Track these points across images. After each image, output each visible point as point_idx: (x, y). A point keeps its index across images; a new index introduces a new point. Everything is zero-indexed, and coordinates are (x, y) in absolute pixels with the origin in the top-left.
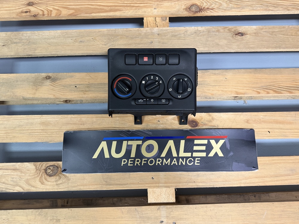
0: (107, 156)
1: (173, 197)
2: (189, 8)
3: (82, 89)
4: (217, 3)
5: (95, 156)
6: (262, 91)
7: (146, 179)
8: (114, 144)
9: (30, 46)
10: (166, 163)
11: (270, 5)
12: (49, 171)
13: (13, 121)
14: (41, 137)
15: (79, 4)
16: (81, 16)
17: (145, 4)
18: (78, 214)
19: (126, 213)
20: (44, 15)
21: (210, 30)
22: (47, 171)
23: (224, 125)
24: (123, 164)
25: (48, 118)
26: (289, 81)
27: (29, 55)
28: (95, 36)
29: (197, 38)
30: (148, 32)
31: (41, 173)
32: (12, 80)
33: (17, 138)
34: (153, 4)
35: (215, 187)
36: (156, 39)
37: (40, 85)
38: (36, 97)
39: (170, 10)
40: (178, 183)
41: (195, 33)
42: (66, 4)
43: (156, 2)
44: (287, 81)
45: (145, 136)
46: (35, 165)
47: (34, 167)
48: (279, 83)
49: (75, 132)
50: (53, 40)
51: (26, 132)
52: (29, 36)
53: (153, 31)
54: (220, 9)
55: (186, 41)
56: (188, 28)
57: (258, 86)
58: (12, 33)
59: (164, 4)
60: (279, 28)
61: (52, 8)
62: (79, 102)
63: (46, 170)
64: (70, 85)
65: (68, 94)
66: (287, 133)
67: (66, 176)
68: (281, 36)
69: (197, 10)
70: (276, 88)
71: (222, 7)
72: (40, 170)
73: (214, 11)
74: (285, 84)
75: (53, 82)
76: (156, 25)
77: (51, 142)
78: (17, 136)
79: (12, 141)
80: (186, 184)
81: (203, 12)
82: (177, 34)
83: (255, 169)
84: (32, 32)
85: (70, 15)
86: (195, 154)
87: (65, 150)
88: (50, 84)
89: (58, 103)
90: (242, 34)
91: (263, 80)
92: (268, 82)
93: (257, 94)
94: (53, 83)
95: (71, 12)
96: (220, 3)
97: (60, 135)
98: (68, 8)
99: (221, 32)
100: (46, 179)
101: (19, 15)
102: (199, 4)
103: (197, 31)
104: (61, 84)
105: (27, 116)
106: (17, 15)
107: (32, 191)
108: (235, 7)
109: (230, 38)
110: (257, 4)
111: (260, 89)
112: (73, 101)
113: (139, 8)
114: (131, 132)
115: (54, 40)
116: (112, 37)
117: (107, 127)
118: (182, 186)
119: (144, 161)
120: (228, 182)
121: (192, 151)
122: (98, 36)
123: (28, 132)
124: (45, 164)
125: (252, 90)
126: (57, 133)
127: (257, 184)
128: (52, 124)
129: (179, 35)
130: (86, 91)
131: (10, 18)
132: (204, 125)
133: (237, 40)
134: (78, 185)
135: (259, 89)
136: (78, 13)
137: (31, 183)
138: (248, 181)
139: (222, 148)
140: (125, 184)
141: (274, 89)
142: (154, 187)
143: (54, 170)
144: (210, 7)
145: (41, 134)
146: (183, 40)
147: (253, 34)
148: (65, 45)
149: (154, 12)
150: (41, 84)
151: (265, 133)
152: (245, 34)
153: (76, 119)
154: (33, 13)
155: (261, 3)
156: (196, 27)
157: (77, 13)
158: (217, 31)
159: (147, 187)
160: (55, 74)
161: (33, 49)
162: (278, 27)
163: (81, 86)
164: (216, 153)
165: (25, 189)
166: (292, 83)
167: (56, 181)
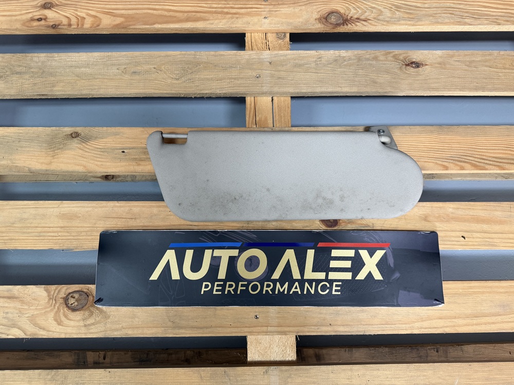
0: (175, 275)
1: (292, 350)
2: (326, 19)
3: (134, 155)
4: (374, 11)
5: (155, 276)
6: (451, 165)
7: (246, 318)
8: (189, 254)
9: (44, 79)
10: (281, 290)
11: (467, 15)
12: (72, 301)
13: (11, 211)
14: (59, 239)
15: (133, 6)
16: (136, 29)
17: (249, 10)
18: (121, 379)
19: (208, 379)
20: (70, 25)
21: (361, 57)
22: (69, 300)
23: (383, 224)
24: (204, 291)
25: (73, 207)
26: (500, 148)
27: (43, 95)
28: (159, 64)
29: (339, 69)
30: (254, 58)
31: (57, 305)
32: (10, 138)
33: (17, 241)
34: (262, 10)
35: (367, 333)
36: (267, 72)
37: (60, 149)
38: (52, 169)
39: (291, 21)
40: (301, 326)
41: (336, 60)
42: (109, 6)
43: (268, 6)
44: (496, 148)
45: (244, 241)
46: (47, 290)
47: (45, 294)
48: (481, 152)
49: (120, 234)
50: (85, 69)
51: (33, 230)
52: (43, 62)
53: (262, 57)
54: (379, 20)
55: (319, 74)
56: (322, 52)
57: (444, 155)
58: (13, 56)
59: (282, 9)
60: (483, 54)
61: (85, 13)
62: (129, 179)
63: (66, 300)
64: (114, 149)
65: (109, 164)
66: (495, 240)
67: (101, 311)
68: (486, 68)
69: (339, 22)
70: (476, 160)
71: (382, 17)
72: (55, 300)
73: (369, 23)
74: (491, 153)
75: (83, 142)
76: (268, 47)
77: (76, 249)
78: (17, 238)
79: (8, 246)
80: (316, 328)
81: (349, 25)
82: (303, 62)
83: (438, 302)
84: (49, 55)
85: (117, 26)
86: (332, 276)
87: (101, 264)
88: (77, 147)
89: (92, 179)
90: (417, 65)
91: (453, 146)
92: (462, 150)
93: (443, 170)
94: (84, 144)
95: (119, 20)
96: (380, 10)
97: (93, 237)
98: (113, 14)
99: (380, 61)
100: (66, 316)
101: (27, 24)
102: (342, 11)
103: (337, 58)
104: (97, 146)
105: (36, 202)
106: (24, 24)
107: (40, 337)
108: (405, 17)
109: (396, 70)
110: (444, 13)
111: (448, 161)
112: (119, 176)
113: (237, 16)
114: (219, 234)
115: (88, 69)
116: (190, 66)
117: (177, 225)
118: (308, 332)
119: (242, 286)
120: (391, 326)
121: (328, 270)
122: (164, 64)
123: (36, 231)
124: (65, 289)
125: (433, 162)
126: (89, 233)
127: (441, 329)
128: (80, 217)
129: (308, 64)
130: (141, 160)
131: (10, 30)
132: (349, 223)
133: (409, 74)
134: (122, 327)
135: (446, 160)
136: (131, 23)
137: (39, 323)
138: (426, 324)
139: (381, 265)
140: (207, 328)
141: (472, 162)
142: (259, 333)
143: (80, 300)
144: (362, 17)
145: (59, 234)
146: (313, 72)
147: (437, 65)
148: (107, 79)
149: (264, 23)
150: (62, 146)
151: (456, 240)
152: (422, 64)
153: (122, 208)
154: (52, 22)
155: (451, 12)
156: (336, 52)
157: (128, 23)
158: (373, 58)
159: (247, 332)
160: (88, 129)
161: (48, 84)
162: (481, 53)
163: (133, 150)
164: (370, 275)
165: (28, 333)
166: (504, 152)
167: (84, 320)
